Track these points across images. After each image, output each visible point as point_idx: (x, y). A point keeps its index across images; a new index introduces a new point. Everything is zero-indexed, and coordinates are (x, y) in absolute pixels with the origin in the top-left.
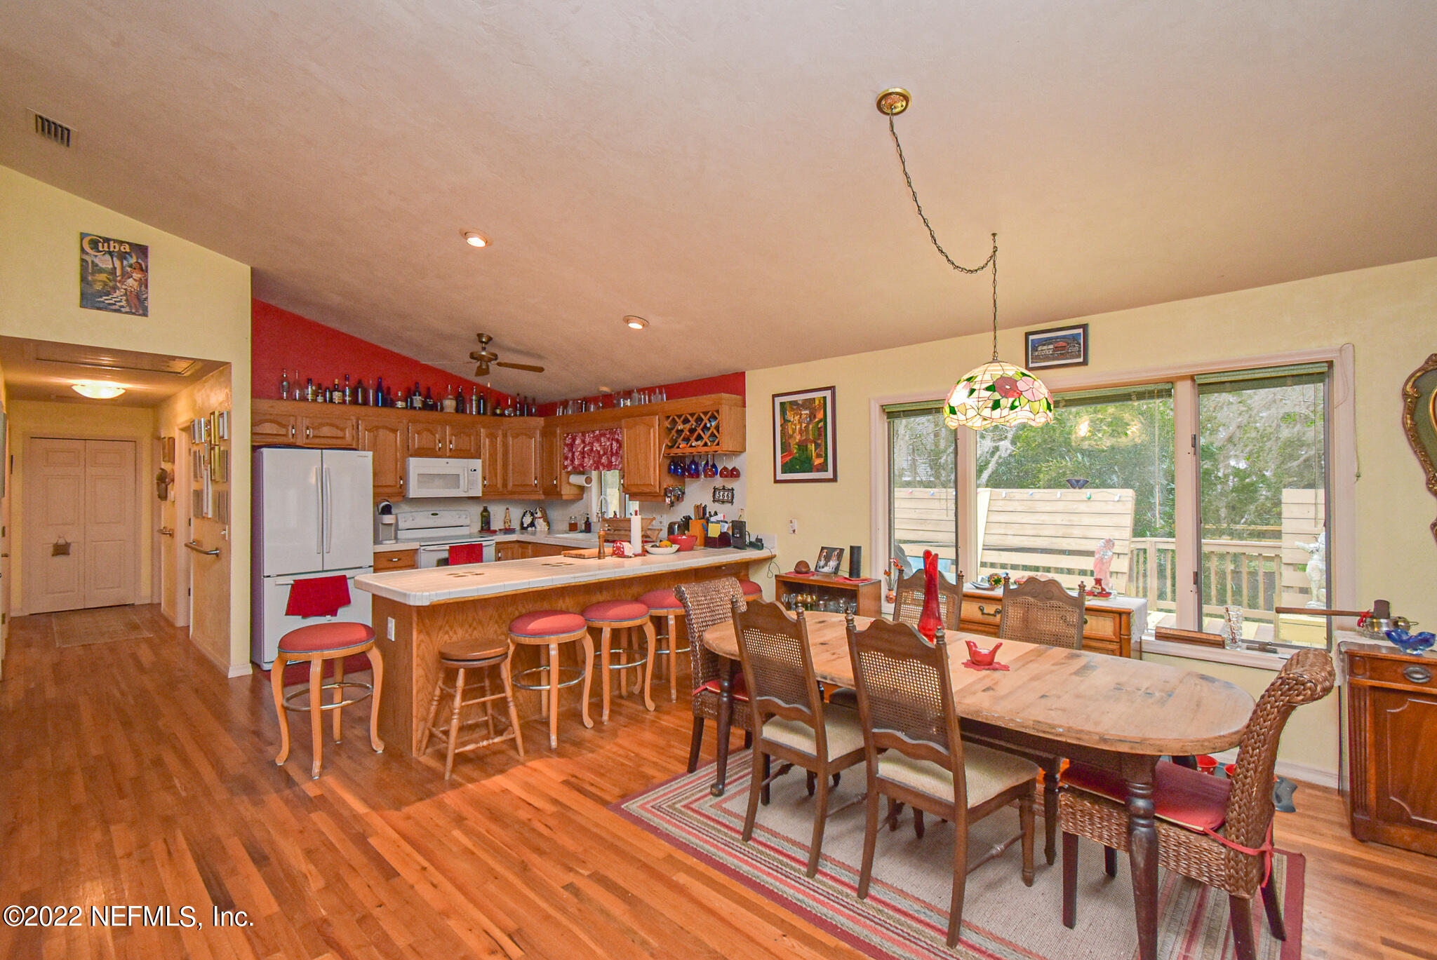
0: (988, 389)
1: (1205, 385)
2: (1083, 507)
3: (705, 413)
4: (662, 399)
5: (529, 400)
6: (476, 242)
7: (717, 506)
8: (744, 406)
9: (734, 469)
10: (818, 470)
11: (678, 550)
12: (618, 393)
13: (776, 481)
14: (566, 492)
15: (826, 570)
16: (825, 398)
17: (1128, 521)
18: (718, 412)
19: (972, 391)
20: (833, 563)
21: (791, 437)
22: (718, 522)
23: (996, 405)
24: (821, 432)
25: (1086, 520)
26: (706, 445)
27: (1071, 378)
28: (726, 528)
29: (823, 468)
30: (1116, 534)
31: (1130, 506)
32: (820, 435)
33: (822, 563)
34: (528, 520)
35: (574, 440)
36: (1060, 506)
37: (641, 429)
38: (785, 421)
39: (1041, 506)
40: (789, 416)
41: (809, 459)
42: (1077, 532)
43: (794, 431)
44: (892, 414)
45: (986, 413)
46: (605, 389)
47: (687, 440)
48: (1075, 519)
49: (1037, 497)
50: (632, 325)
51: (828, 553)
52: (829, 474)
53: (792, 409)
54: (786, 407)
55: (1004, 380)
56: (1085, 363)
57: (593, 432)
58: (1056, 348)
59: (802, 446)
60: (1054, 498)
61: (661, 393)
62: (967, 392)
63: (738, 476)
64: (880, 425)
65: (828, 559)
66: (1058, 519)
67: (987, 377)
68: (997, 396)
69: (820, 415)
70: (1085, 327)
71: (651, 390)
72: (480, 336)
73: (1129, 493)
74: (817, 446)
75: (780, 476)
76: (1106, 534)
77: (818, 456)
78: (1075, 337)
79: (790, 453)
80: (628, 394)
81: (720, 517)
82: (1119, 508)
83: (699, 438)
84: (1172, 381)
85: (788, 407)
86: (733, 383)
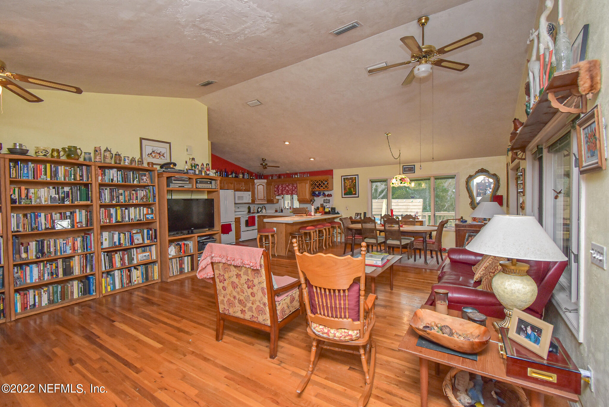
0: (400, 180)
1: (436, 178)
2: (411, 204)
3: (324, 180)
4: (308, 176)
5: (261, 175)
6: (287, 143)
7: (327, 204)
8: (333, 178)
9: (331, 194)
10: (354, 195)
11: (322, 215)
12: (292, 173)
13: (342, 197)
14: (275, 201)
15: (357, 218)
16: (356, 177)
17: (421, 207)
18: (328, 180)
19: (397, 180)
20: (359, 216)
21: (346, 186)
22: (328, 208)
23: (401, 183)
24: (355, 186)
25: (411, 207)
26: (324, 188)
27: (412, 175)
28: (330, 209)
29: (355, 194)
30: (418, 211)
31: (421, 204)
32: (354, 186)
33: (356, 217)
34: (259, 210)
35: (278, 186)
36: (405, 204)
37: (303, 184)
38: (345, 183)
39: (400, 204)
40: (346, 181)
41: (352, 192)
42: (409, 210)
43: (347, 185)
44: (372, 182)
45: (400, 184)
46: (288, 172)
47: (318, 187)
48: (409, 207)
49: (399, 201)
50: (311, 159)
51: (357, 214)
52: (357, 196)
53: (347, 180)
54: (345, 179)
55: (402, 178)
56: (414, 173)
57: (286, 184)
58: (409, 169)
59: (350, 189)
60: (403, 202)
61: (307, 174)
62: (396, 181)
63: (331, 196)
64: (369, 184)
65: (358, 216)
66: (404, 207)
67: (399, 178)
68: (401, 181)
69: (354, 181)
70: (414, 165)
71: (304, 173)
72: (263, 159)
73: (421, 200)
74: (354, 189)
75: (343, 196)
76: (416, 211)
77: (354, 191)
78: (412, 167)
79: (346, 190)
80: (296, 174)
81: (328, 207)
82: (419, 204)
83: (322, 186)
84: (430, 177)
85: (346, 179)
86: (330, 173)
